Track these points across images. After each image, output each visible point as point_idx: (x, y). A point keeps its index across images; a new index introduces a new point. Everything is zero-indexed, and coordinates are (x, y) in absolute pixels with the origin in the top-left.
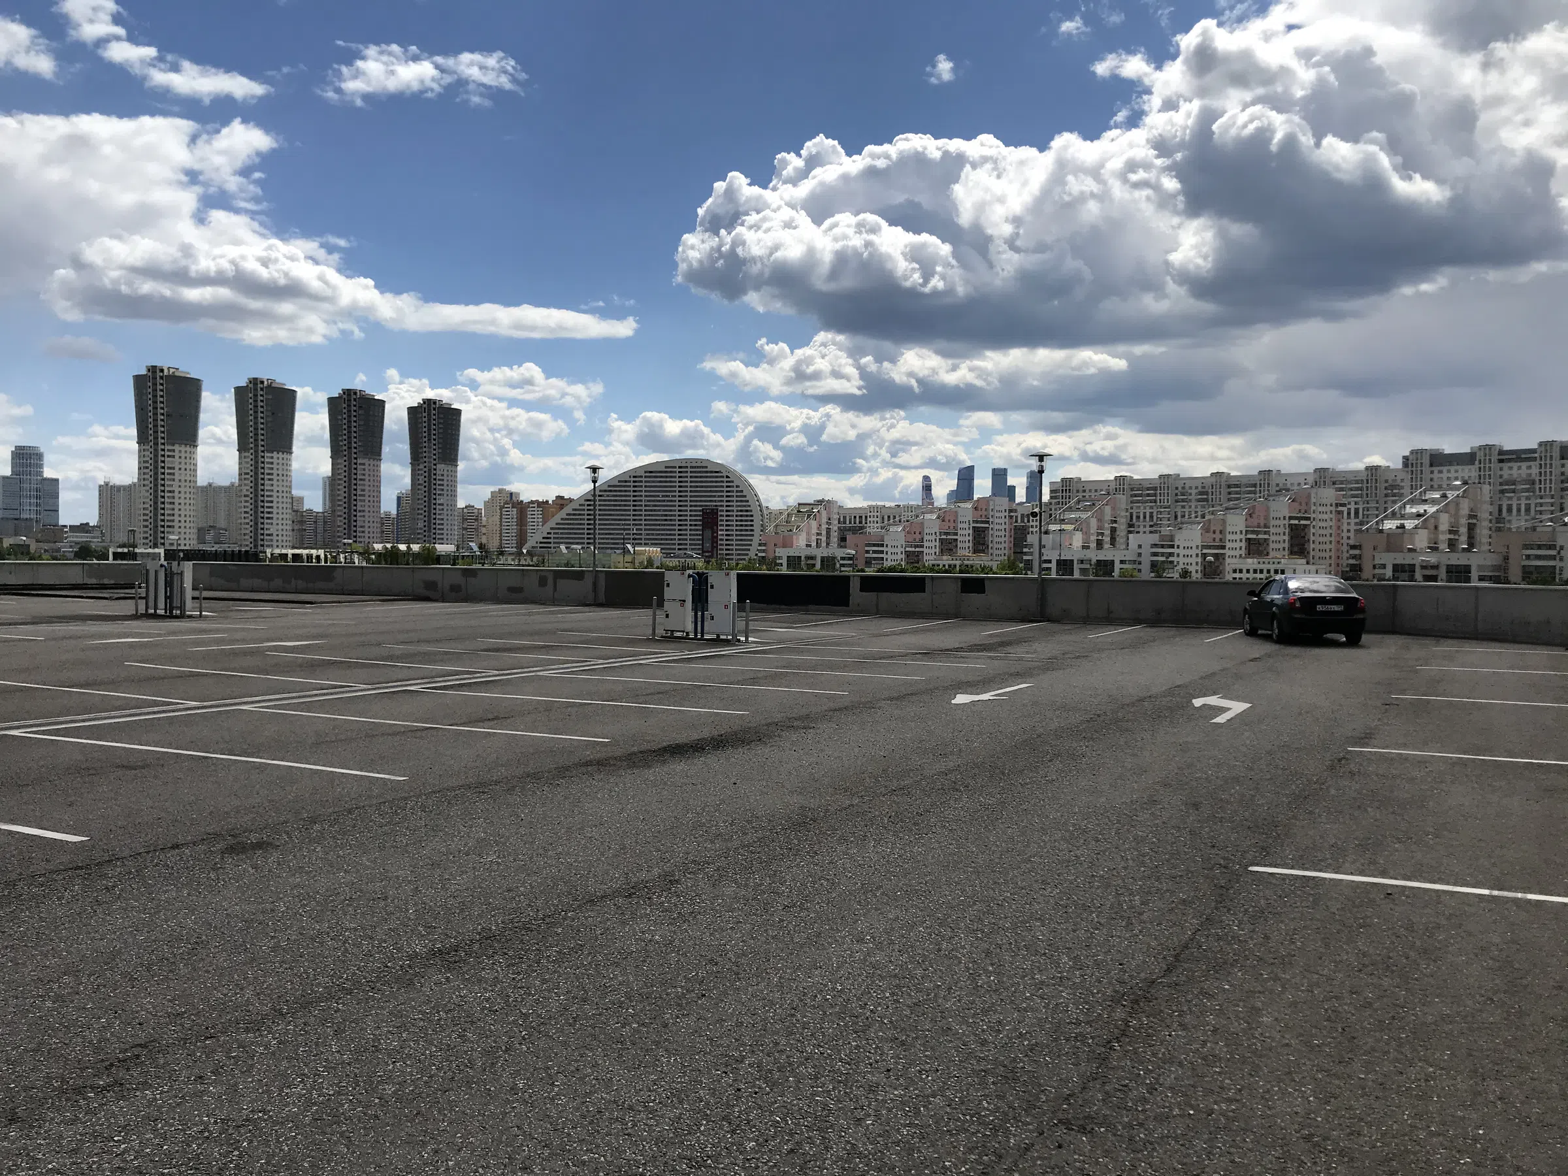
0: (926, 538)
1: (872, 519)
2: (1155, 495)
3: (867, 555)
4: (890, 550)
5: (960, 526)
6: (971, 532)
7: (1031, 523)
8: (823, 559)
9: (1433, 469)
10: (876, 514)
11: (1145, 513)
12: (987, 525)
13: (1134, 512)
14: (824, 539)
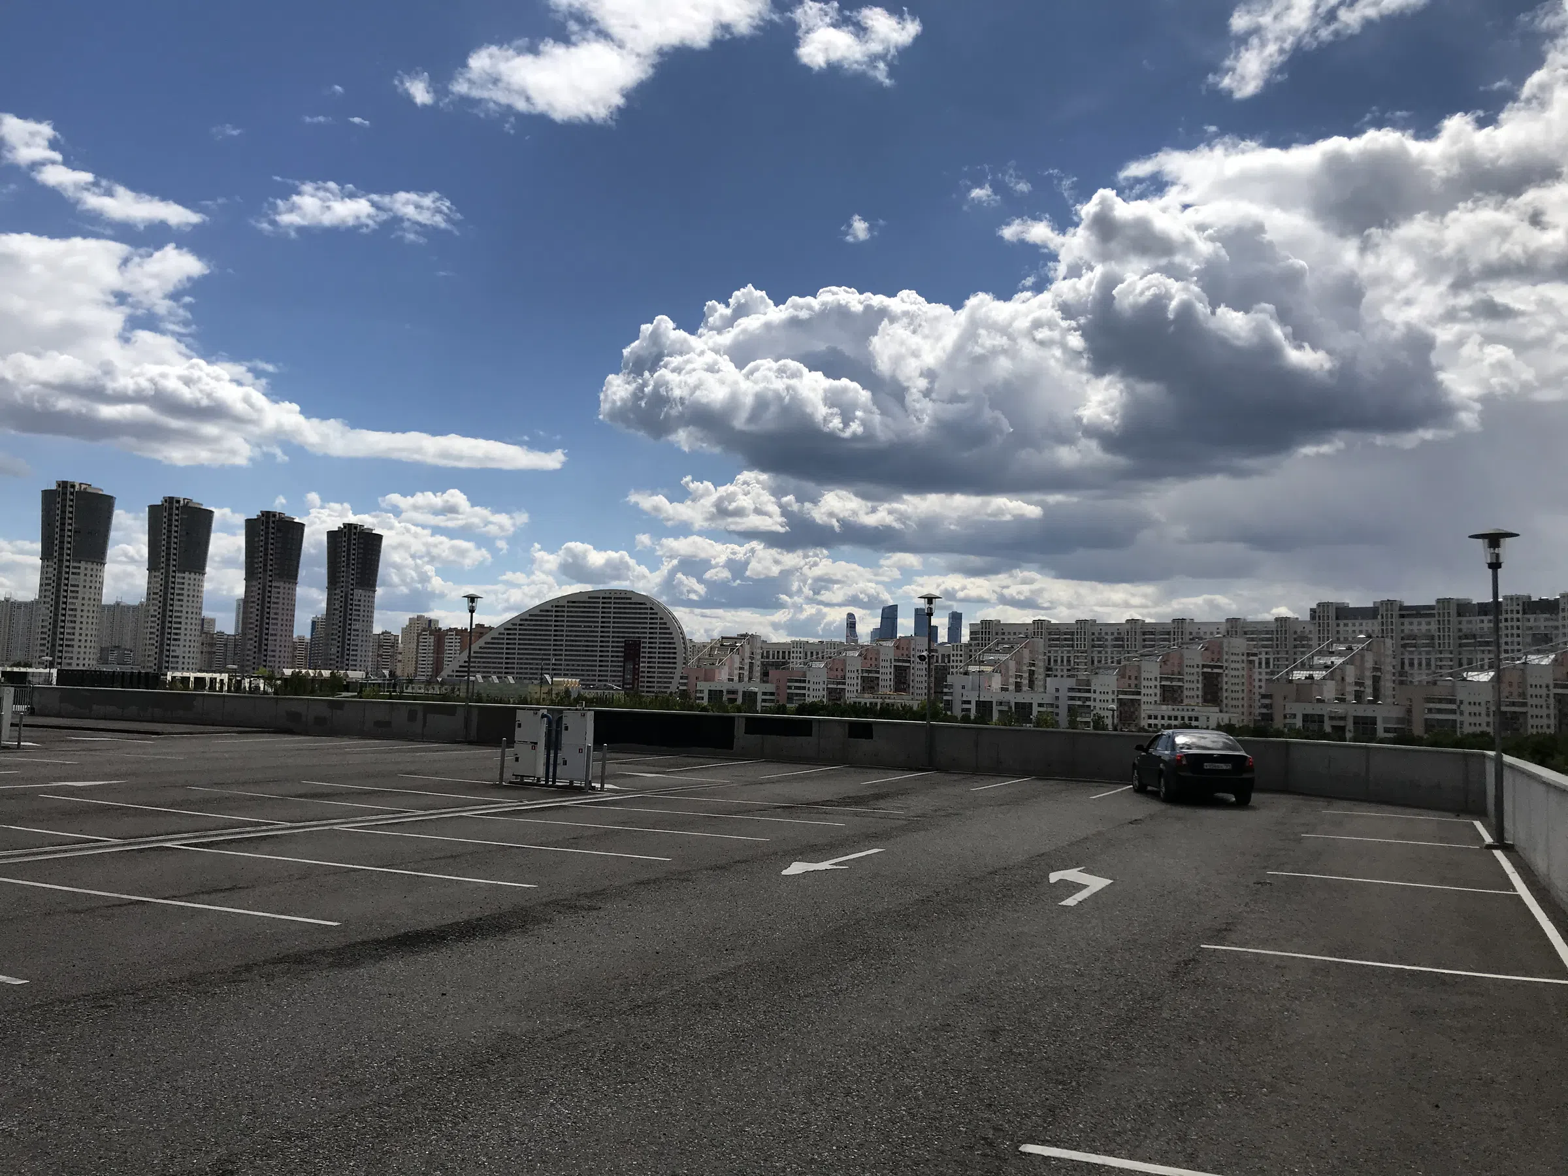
0: (848, 675)
1: (795, 655)
2: (1072, 640)
3: (789, 691)
4: (812, 686)
5: (882, 664)
6: (892, 670)
7: (952, 664)
8: (744, 693)
9: (1339, 622)
10: (799, 650)
11: (1062, 657)
12: (908, 664)
13: (1052, 655)
14: (746, 673)
